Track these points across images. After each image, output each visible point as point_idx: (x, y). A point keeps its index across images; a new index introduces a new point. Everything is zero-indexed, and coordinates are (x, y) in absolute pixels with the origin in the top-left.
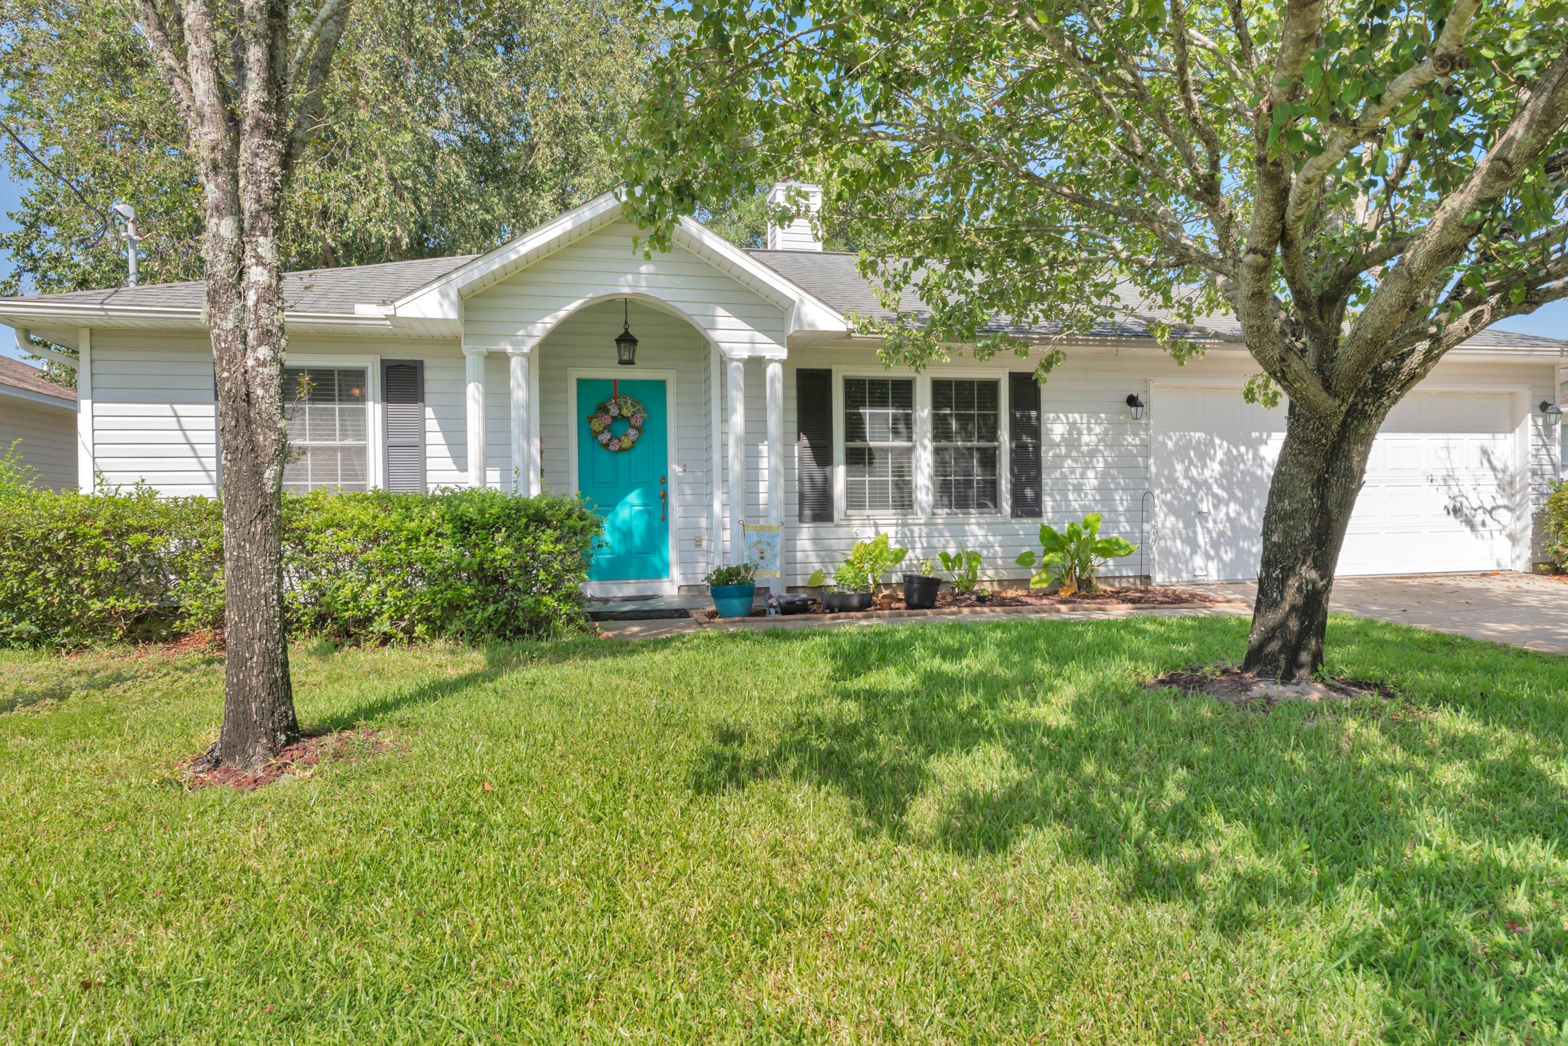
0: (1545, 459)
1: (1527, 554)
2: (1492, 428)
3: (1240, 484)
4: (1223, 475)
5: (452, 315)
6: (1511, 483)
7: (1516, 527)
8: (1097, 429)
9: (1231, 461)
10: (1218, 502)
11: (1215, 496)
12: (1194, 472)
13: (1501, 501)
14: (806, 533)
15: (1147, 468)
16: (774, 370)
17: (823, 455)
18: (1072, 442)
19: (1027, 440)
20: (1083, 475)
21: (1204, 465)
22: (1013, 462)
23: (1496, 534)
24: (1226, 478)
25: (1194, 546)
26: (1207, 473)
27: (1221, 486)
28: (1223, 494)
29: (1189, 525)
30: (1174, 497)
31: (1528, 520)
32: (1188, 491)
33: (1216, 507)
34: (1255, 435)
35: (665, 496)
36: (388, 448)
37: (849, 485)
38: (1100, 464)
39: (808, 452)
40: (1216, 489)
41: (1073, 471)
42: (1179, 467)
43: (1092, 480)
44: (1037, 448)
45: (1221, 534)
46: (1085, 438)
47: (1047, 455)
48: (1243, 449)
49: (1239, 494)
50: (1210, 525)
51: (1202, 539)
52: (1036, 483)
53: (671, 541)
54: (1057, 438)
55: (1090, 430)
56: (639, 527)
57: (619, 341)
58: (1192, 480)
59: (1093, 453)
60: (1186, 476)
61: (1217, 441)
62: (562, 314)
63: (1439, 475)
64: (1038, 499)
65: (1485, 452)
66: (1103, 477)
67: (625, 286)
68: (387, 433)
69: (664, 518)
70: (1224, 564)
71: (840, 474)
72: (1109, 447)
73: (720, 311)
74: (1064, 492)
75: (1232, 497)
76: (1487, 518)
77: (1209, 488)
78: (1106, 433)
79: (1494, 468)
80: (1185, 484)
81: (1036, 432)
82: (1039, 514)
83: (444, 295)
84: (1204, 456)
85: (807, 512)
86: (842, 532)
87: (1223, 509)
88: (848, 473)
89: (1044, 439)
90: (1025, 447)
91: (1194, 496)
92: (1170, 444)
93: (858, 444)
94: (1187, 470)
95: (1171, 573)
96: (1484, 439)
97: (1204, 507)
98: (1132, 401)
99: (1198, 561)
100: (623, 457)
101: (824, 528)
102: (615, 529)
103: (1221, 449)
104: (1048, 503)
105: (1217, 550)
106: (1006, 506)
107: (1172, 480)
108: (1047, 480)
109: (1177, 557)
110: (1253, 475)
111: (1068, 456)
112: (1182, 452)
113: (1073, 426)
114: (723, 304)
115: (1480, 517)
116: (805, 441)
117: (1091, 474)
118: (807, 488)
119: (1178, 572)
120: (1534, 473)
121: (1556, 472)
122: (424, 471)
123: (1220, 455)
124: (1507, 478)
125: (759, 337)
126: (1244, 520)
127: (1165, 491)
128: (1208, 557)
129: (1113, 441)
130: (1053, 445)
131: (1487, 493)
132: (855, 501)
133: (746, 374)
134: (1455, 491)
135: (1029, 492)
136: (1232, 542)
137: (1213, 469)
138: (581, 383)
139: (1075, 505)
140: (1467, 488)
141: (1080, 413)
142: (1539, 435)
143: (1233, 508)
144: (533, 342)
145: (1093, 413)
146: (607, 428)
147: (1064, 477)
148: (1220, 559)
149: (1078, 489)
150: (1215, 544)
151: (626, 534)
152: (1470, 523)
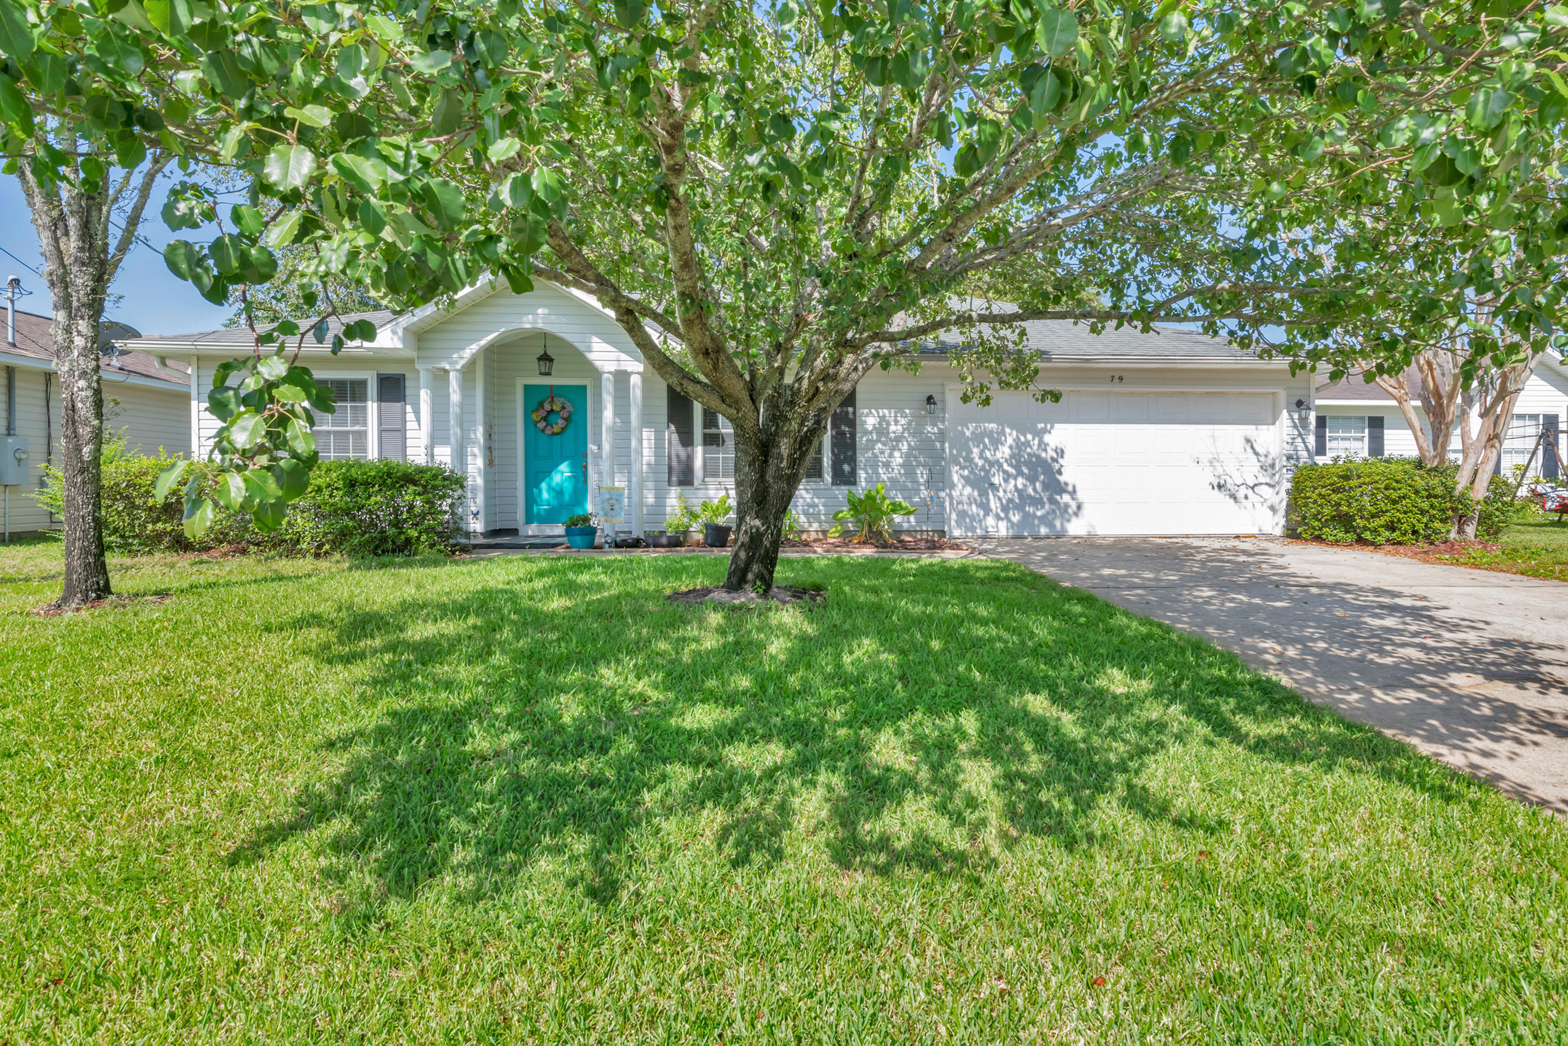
0: (1301, 446)
1: (1283, 521)
2: (1257, 422)
3: (1027, 464)
4: (1012, 456)
5: (400, 345)
6: (1273, 466)
7: (1275, 500)
8: (903, 421)
9: (1019, 447)
10: (1007, 477)
11: (1005, 472)
12: (988, 454)
13: (1262, 480)
14: (674, 492)
15: (943, 450)
16: (635, 380)
17: (686, 439)
18: (882, 430)
19: (845, 428)
20: (891, 456)
21: (996, 449)
22: (834, 445)
23: (1258, 505)
24: (1017, 459)
25: (987, 510)
26: (999, 455)
27: (1011, 465)
28: (1013, 471)
29: (983, 493)
30: (971, 472)
31: (1283, 495)
32: (983, 469)
33: (1006, 481)
34: (1040, 426)
35: (586, 467)
36: (381, 432)
37: (705, 460)
38: (905, 447)
39: (675, 437)
40: (1006, 467)
41: (882, 452)
42: (976, 451)
43: (898, 459)
44: (853, 435)
45: (1010, 501)
46: (893, 428)
47: (862, 440)
48: (1029, 437)
49: (1026, 471)
50: (1001, 494)
51: (994, 504)
52: (852, 460)
53: (589, 498)
54: (870, 428)
55: (896, 422)
56: (568, 488)
57: (540, 359)
58: (986, 460)
59: (899, 439)
60: (981, 457)
61: (1008, 430)
62: (483, 342)
63: (1205, 459)
64: (853, 472)
65: (1248, 441)
66: (907, 456)
67: (527, 323)
68: (380, 422)
69: (585, 481)
70: (1013, 524)
71: (699, 451)
72: (913, 435)
73: (595, 339)
74: (875, 467)
75: (1020, 473)
76: (1250, 492)
77: (1001, 466)
78: (909, 424)
79: (1257, 454)
80: (980, 463)
81: (852, 423)
82: (854, 483)
83: (394, 332)
84: (997, 442)
85: (674, 479)
86: (701, 493)
87: (1012, 482)
88: (705, 453)
89: (858, 428)
90: (844, 433)
91: (988, 472)
92: (968, 433)
93: (713, 431)
94: (982, 452)
95: (967, 530)
96: (1249, 430)
97: (996, 480)
98: (930, 400)
99: (990, 521)
100: (556, 438)
101: (688, 491)
102: (550, 489)
103: (1011, 437)
104: (862, 475)
105: (1007, 513)
106: (828, 477)
107: (969, 460)
108: (861, 459)
109: (973, 518)
110: (1038, 457)
111: (878, 441)
112: (978, 438)
113: (882, 418)
114: (597, 335)
115: (1242, 491)
116: (673, 427)
117: (897, 454)
118: (675, 464)
119: (973, 529)
120: (1289, 458)
121: (1310, 456)
122: (405, 447)
123: (1010, 441)
124: (1270, 461)
125: (623, 356)
126: (1030, 491)
127: (962, 468)
128: (998, 518)
129: (916, 429)
130: (866, 432)
131: (1251, 471)
132: (709, 471)
133: (616, 381)
134: (1220, 471)
135: (846, 468)
136: (1020, 508)
137: (1004, 452)
138: (527, 388)
139: (884, 477)
140: (1231, 468)
141: (889, 408)
142: (1295, 427)
143: (1020, 482)
144: (462, 362)
145: (900, 410)
146: (545, 419)
147: (875, 456)
148: (1009, 520)
149: (887, 465)
150: (1005, 509)
151: (559, 493)
152: (1234, 497)
